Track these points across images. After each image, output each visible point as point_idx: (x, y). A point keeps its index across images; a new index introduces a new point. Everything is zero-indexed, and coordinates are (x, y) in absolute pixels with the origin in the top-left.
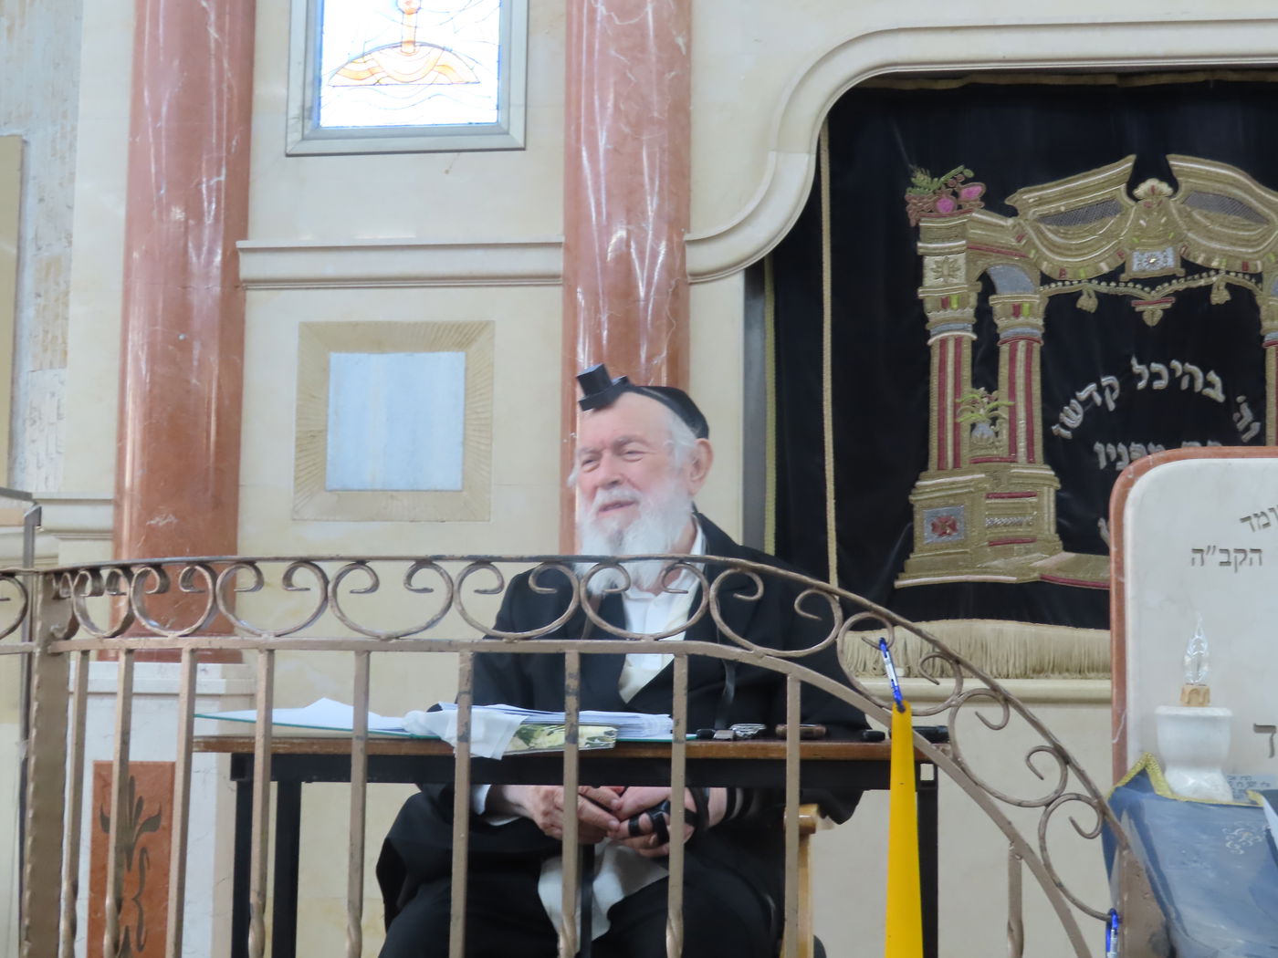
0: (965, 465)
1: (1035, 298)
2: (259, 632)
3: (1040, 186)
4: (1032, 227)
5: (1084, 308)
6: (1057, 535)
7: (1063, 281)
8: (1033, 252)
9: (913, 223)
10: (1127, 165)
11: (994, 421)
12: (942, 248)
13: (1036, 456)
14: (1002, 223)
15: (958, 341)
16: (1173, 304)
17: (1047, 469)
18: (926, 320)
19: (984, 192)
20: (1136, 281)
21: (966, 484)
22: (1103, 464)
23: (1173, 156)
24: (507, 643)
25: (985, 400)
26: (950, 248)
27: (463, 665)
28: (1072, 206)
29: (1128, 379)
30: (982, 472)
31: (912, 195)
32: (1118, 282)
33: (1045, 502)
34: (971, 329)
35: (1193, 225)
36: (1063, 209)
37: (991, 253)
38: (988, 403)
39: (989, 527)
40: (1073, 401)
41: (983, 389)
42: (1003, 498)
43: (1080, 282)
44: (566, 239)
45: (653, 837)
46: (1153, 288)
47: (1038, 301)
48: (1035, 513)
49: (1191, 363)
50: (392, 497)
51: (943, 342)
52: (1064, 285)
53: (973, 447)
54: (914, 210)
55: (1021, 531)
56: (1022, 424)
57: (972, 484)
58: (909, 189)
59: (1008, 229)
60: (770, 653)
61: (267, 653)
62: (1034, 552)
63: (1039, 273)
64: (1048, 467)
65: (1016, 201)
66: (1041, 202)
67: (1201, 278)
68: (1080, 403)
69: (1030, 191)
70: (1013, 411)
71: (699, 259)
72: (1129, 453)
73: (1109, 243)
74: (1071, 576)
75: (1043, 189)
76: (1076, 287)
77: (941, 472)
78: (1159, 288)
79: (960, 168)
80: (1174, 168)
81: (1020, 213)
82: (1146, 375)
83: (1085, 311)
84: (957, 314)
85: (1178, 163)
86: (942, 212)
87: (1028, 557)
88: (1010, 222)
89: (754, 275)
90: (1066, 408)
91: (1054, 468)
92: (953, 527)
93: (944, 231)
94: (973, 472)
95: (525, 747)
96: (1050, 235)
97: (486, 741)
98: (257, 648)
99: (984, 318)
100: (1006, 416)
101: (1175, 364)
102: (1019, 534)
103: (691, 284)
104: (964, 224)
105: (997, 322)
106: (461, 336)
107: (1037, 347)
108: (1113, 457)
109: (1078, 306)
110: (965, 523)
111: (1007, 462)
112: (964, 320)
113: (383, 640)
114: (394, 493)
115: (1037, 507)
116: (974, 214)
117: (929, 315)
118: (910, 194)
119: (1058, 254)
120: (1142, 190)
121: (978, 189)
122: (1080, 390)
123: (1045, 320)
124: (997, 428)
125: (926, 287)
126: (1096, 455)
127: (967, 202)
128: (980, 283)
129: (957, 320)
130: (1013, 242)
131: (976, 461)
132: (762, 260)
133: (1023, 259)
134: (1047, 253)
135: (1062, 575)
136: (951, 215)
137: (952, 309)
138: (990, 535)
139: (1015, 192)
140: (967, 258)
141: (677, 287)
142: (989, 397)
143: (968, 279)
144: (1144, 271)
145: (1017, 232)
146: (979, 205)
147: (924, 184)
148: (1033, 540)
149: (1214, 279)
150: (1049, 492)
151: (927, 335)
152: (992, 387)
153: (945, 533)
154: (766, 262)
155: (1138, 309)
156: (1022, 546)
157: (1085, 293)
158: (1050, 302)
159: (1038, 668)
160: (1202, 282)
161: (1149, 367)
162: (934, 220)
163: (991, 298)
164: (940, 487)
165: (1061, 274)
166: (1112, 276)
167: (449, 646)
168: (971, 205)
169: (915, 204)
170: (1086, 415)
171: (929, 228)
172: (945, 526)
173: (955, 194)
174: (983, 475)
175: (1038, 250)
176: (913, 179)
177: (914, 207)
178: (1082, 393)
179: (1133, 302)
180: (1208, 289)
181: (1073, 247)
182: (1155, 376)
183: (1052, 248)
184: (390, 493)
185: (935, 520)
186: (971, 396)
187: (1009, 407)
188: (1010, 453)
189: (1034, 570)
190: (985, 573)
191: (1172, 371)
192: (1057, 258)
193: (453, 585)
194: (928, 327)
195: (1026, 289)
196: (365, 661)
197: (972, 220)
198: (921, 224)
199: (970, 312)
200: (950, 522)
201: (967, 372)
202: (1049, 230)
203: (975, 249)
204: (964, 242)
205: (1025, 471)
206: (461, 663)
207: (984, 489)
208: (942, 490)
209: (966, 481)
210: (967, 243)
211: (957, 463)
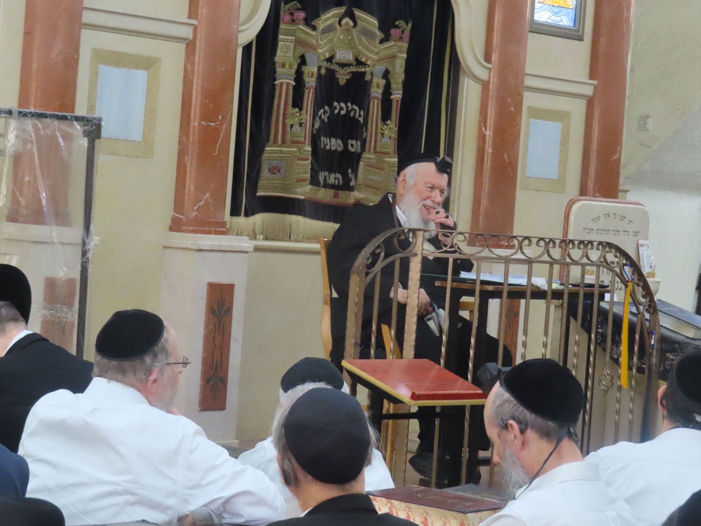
0: (288, 143)
1: (317, 70)
5: (322, 74)
6: (310, 178)
10: (342, 10)
11: (301, 124)
12: (284, 39)
13: (310, 142)
15: (288, 84)
16: (350, 78)
18: (275, 72)
19: (305, 16)
20: (337, 63)
21: (288, 153)
22: (323, 146)
23: (356, 9)
25: (298, 114)
26: (288, 39)
29: (332, 108)
32: (331, 63)
33: (310, 163)
34: (293, 80)
35: (362, 44)
36: (323, 27)
37: (307, 46)
38: (300, 116)
39: (297, 174)
40: (317, 117)
41: (297, 109)
42: (300, 160)
43: (322, 61)
46: (343, 68)
48: (308, 168)
49: (356, 105)
50: (118, 143)
51: (282, 84)
53: (292, 135)
57: (291, 152)
59: (314, 37)
65: (316, 23)
67: (362, 68)
68: (319, 117)
70: (306, 120)
72: (330, 142)
73: (330, 44)
76: (321, 64)
77: (275, 145)
78: (345, 68)
79: (296, 2)
80: (356, 15)
81: (317, 29)
82: (338, 108)
84: (288, 71)
85: (358, 13)
86: (285, 21)
88: (314, 33)
92: (279, 171)
93: (287, 31)
94: (292, 147)
99: (299, 76)
100: (304, 122)
101: (349, 104)
102: (304, 177)
104: (295, 30)
105: (305, 78)
106: (147, 63)
108: (326, 143)
109: (320, 73)
110: (285, 170)
111: (303, 144)
112: (291, 75)
114: (118, 141)
116: (300, 26)
117: (277, 70)
120: (344, 21)
121: (302, 15)
124: (301, 128)
125: (277, 57)
126: (321, 141)
127: (297, 19)
128: (299, 59)
129: (288, 74)
130: (315, 43)
131: (294, 142)
135: (310, 196)
136: (290, 24)
137: (286, 68)
138: (297, 177)
140: (294, 46)
142: (300, 114)
143: (294, 56)
144: (340, 59)
145: (316, 39)
146: (303, 22)
147: (284, 8)
148: (307, 180)
149: (368, 69)
151: (275, 79)
152: (301, 109)
153: (275, 173)
155: (338, 76)
156: (304, 183)
157: (323, 67)
160: (363, 70)
161: (339, 104)
162: (283, 25)
163: (303, 67)
164: (274, 152)
165: (320, 57)
166: (330, 60)
168: (299, 21)
170: (320, 123)
172: (274, 170)
173: (292, 14)
174: (296, 149)
178: (320, 112)
179: (336, 73)
180: (364, 73)
182: (341, 109)
185: (270, 166)
186: (292, 111)
187: (305, 118)
188: (304, 140)
189: (307, 193)
190: (296, 194)
191: (347, 107)
194: (276, 75)
197: (298, 28)
199: (293, 71)
200: (278, 169)
201: (290, 100)
203: (299, 42)
204: (294, 38)
205: (307, 148)
207: (296, 156)
208: (276, 153)
209: (287, 151)
210: (295, 39)
211: (283, 142)
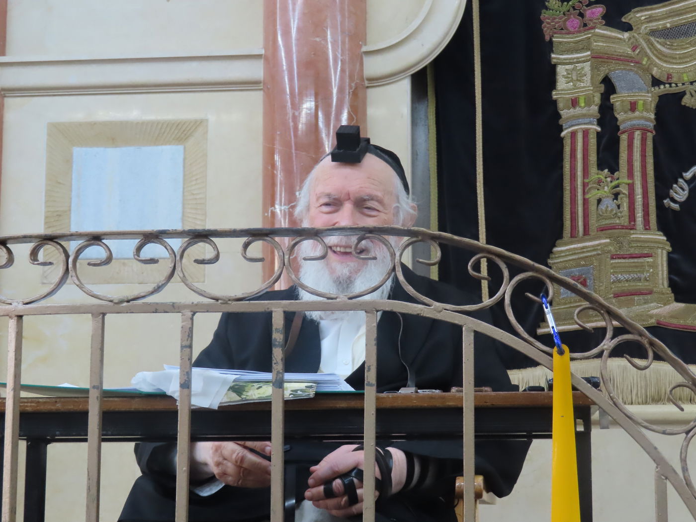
0: (593, 232)
1: (648, 97)
2: (9, 301)
3: (649, 7)
4: (644, 40)
5: (687, 105)
6: (670, 289)
7: (670, 84)
8: (646, 59)
9: (547, 38)
11: (616, 196)
12: (570, 59)
13: (651, 225)
14: (620, 36)
15: (586, 133)
17: (660, 235)
18: (559, 116)
19: (605, 12)
21: (594, 248)
24: (221, 303)
25: (609, 179)
26: (578, 58)
27: (184, 324)
28: (676, 23)
30: (607, 238)
31: (546, 16)
33: (660, 262)
34: (595, 123)
36: (668, 25)
37: (611, 61)
38: (611, 182)
39: (614, 282)
40: (680, 180)
41: (606, 170)
42: (624, 258)
43: (683, 84)
44: (265, 52)
45: (345, 499)
47: (650, 99)
48: (651, 270)
51: (573, 134)
52: (671, 87)
53: (599, 217)
54: (548, 28)
55: (640, 285)
56: (639, 198)
57: (599, 247)
58: (544, 11)
59: (625, 41)
60: (448, 308)
61: (16, 318)
62: (652, 302)
63: (650, 77)
64: (661, 233)
65: (631, 18)
66: (650, 19)
68: (686, 181)
69: (642, 11)
70: (631, 187)
71: (374, 66)
74: (682, 322)
75: (652, 9)
76: (681, 88)
77: (573, 239)
81: (634, 28)
83: (688, 107)
84: (584, 111)
86: (571, 29)
87: (646, 306)
88: (626, 35)
89: (419, 81)
90: (675, 186)
91: (666, 234)
92: (584, 284)
93: (572, 45)
94: (600, 238)
95: (238, 398)
96: (659, 46)
97: (204, 393)
98: (8, 315)
100: (626, 191)
102: (638, 287)
103: (368, 87)
104: (589, 38)
105: (618, 116)
106: (179, 133)
107: (650, 136)
109: (683, 104)
110: (594, 280)
111: (627, 229)
112: (590, 116)
113: (116, 303)
114: (126, 261)
115: (653, 266)
116: (597, 30)
117: (561, 112)
118: (545, 15)
119: (666, 62)
121: (599, 10)
122: (686, 171)
123: (656, 114)
124: (619, 202)
125: (559, 91)
127: (591, 20)
128: (603, 85)
129: (584, 116)
130: (629, 51)
131: (602, 229)
132: (425, 69)
133: (638, 65)
134: (657, 61)
135: (674, 321)
136: (579, 32)
137: (580, 107)
138: (616, 288)
139: (630, 11)
140: (591, 66)
141: (356, 88)
142: (612, 177)
143: (592, 83)
145: (632, 44)
146: (601, 23)
147: (556, 7)
148: (650, 292)
150: (662, 252)
151: (561, 129)
152: (613, 169)
154: (429, 71)
156: (641, 297)
157: (688, 93)
158: (659, 101)
159: (656, 397)
162: (564, 36)
163: (611, 97)
164: (573, 252)
165: (668, 78)
167: (173, 308)
168: (595, 23)
169: (548, 23)
170: (690, 191)
171: (560, 43)
173: (581, 15)
174: (608, 240)
175: (649, 58)
176: (547, 3)
177: (548, 26)
178: (687, 174)
181: (677, 56)
183: (660, 56)
184: (122, 261)
186: (597, 176)
187: (629, 184)
188: (630, 222)
189: (651, 317)
192: (665, 65)
193: (175, 256)
194: (561, 122)
195: (640, 90)
196: (101, 321)
197: (595, 35)
198: (554, 39)
199: (595, 109)
200: (582, 279)
201: (593, 158)
202: (658, 42)
203: (598, 58)
204: (589, 53)
205: (642, 236)
206: (182, 322)
207: (609, 251)
208: (575, 254)
209: (593, 246)
210: (591, 54)
211: (586, 231)
